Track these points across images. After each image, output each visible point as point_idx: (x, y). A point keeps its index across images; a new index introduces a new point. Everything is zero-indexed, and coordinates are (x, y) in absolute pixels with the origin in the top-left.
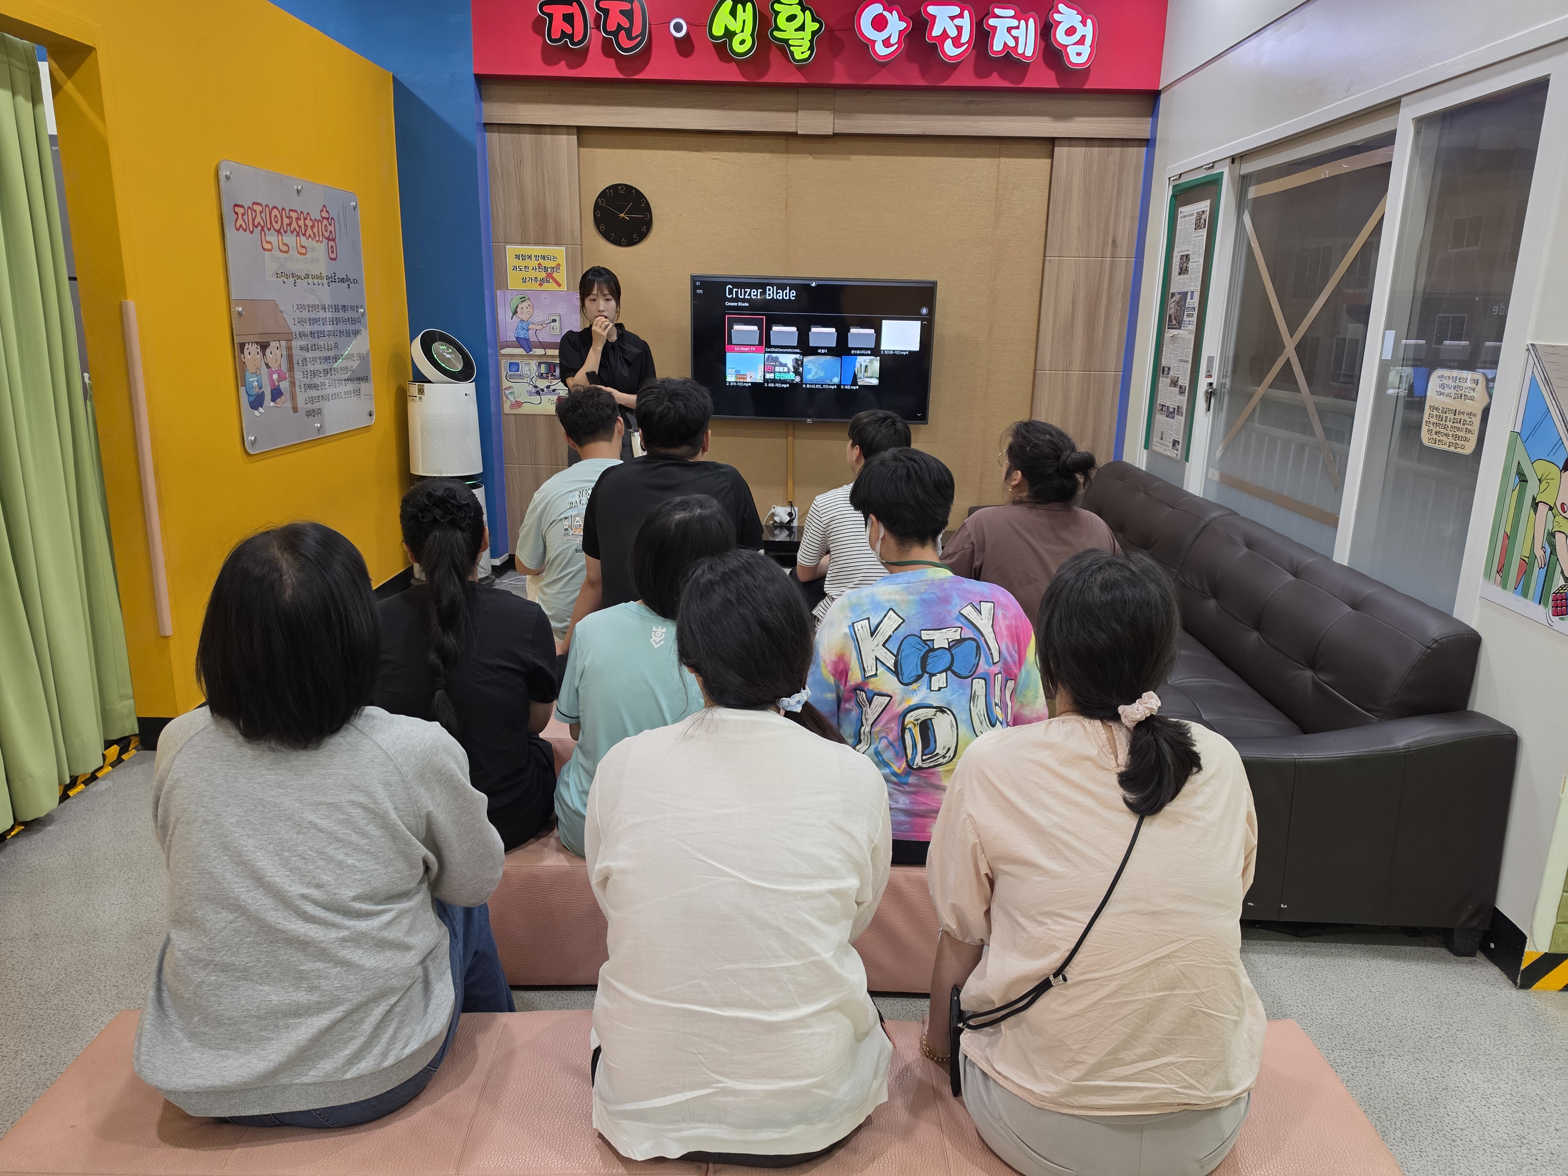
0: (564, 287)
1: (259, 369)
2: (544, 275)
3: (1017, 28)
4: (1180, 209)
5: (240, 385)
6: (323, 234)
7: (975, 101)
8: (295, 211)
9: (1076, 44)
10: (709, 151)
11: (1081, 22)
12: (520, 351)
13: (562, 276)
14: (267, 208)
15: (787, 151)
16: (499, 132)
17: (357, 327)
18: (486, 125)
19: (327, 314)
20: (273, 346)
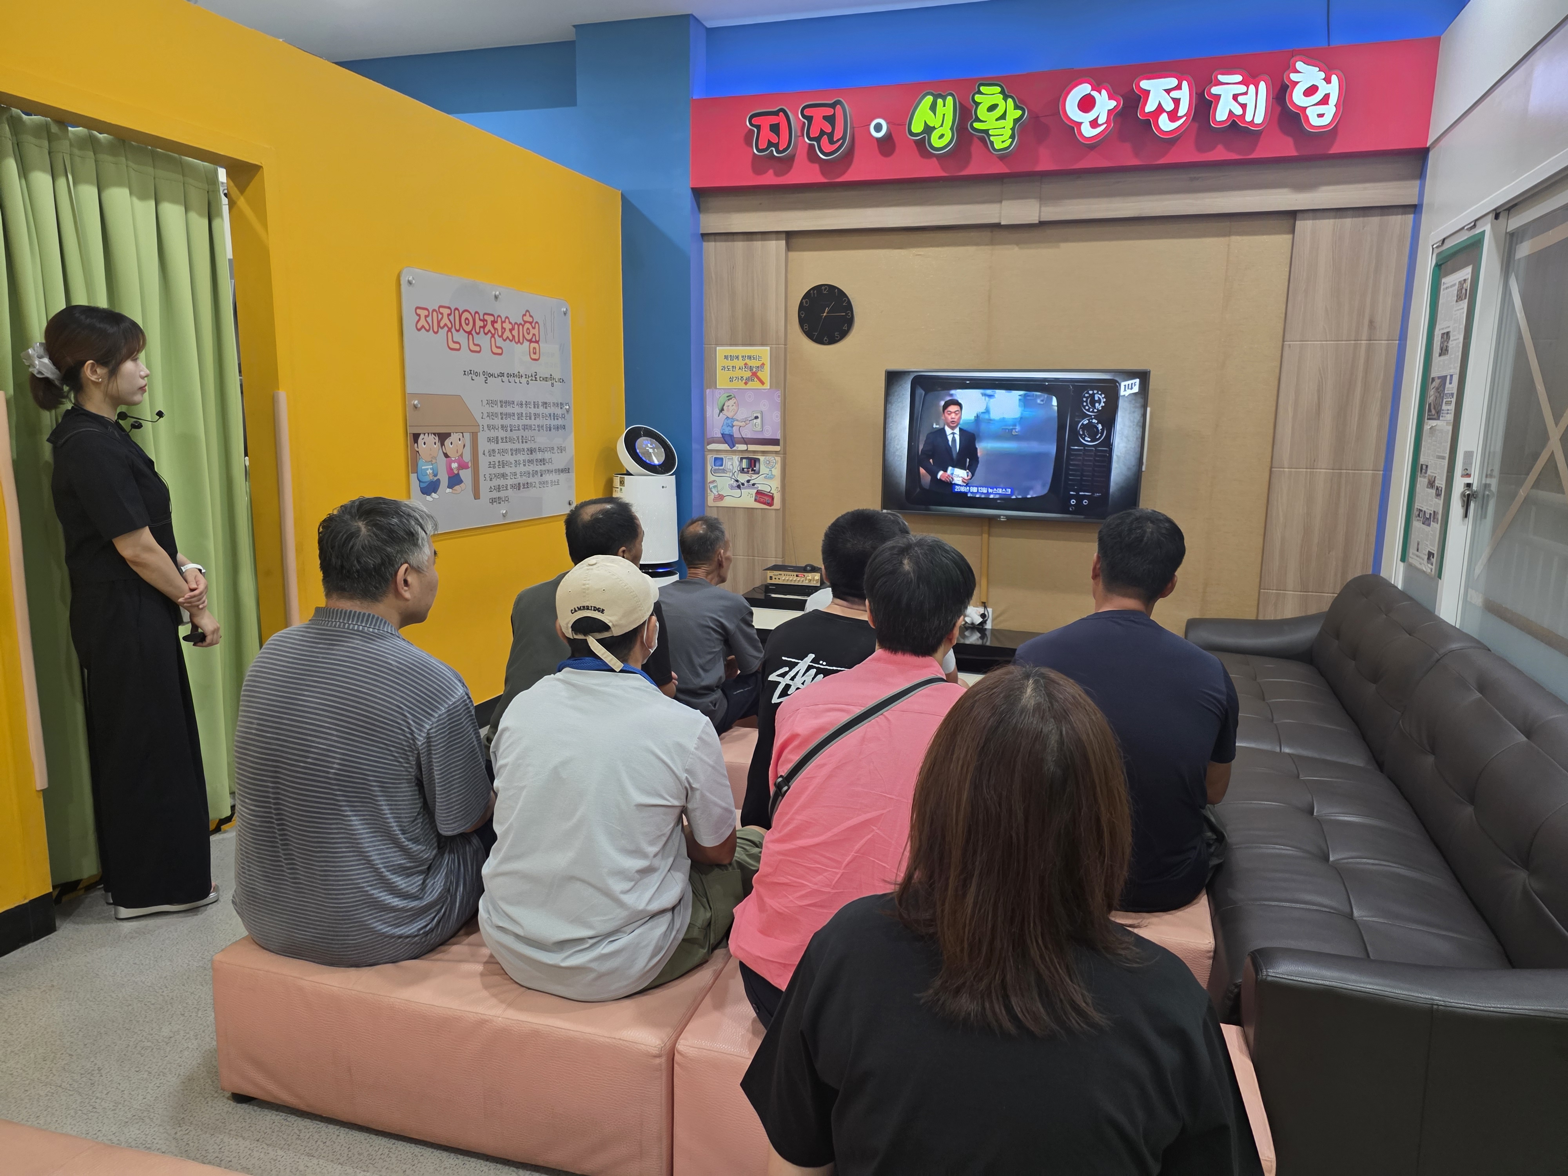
0: (767, 386)
1: (435, 458)
2: (749, 374)
3: (1246, 93)
4: (1442, 281)
5: (410, 469)
6: (524, 336)
7: (1200, 178)
8: (493, 315)
9: (1317, 104)
10: (911, 247)
11: (1324, 79)
12: (725, 447)
13: (765, 375)
14: (457, 312)
15: (992, 243)
16: (715, 241)
17: (560, 422)
18: (703, 235)
19: (524, 410)
20: (454, 437)
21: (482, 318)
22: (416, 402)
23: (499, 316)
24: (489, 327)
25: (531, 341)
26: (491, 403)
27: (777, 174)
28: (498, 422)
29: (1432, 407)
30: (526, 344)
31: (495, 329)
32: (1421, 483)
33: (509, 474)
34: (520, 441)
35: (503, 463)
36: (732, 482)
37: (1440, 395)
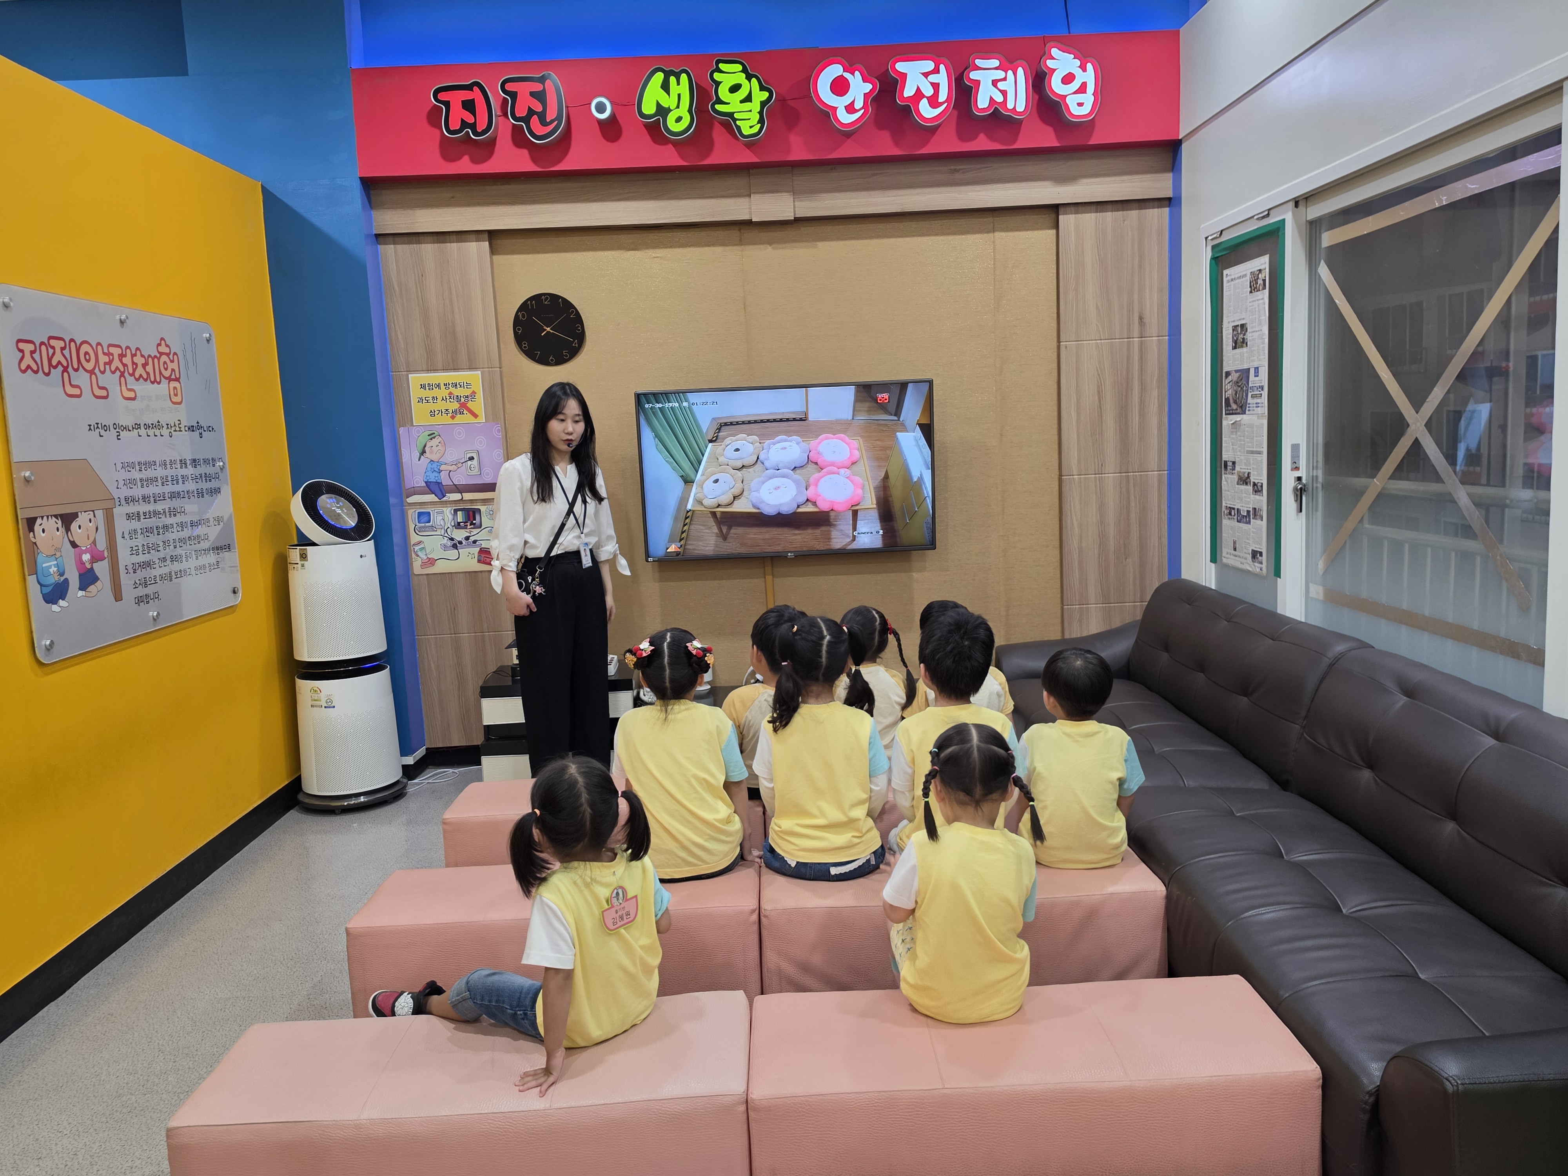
0: (482, 419)
1: (59, 550)
2: (456, 405)
3: (1005, 79)
4: (1225, 272)
5: (27, 573)
6: (161, 373)
7: (961, 169)
8: (119, 346)
9: (1075, 93)
10: (647, 249)
11: (1079, 67)
12: (431, 498)
13: (478, 405)
14: (72, 344)
15: (741, 243)
16: (394, 244)
17: (214, 484)
18: (377, 236)
19: (169, 472)
20: (83, 518)
21: (106, 351)
22: (27, 474)
23: (128, 347)
24: (116, 363)
25: (170, 379)
26: (128, 466)
27: (475, 161)
28: (137, 491)
29: (1231, 401)
30: (164, 382)
31: (125, 365)
32: (1228, 481)
33: (157, 561)
34: (168, 514)
35: (148, 547)
36: (445, 541)
37: (1242, 388)
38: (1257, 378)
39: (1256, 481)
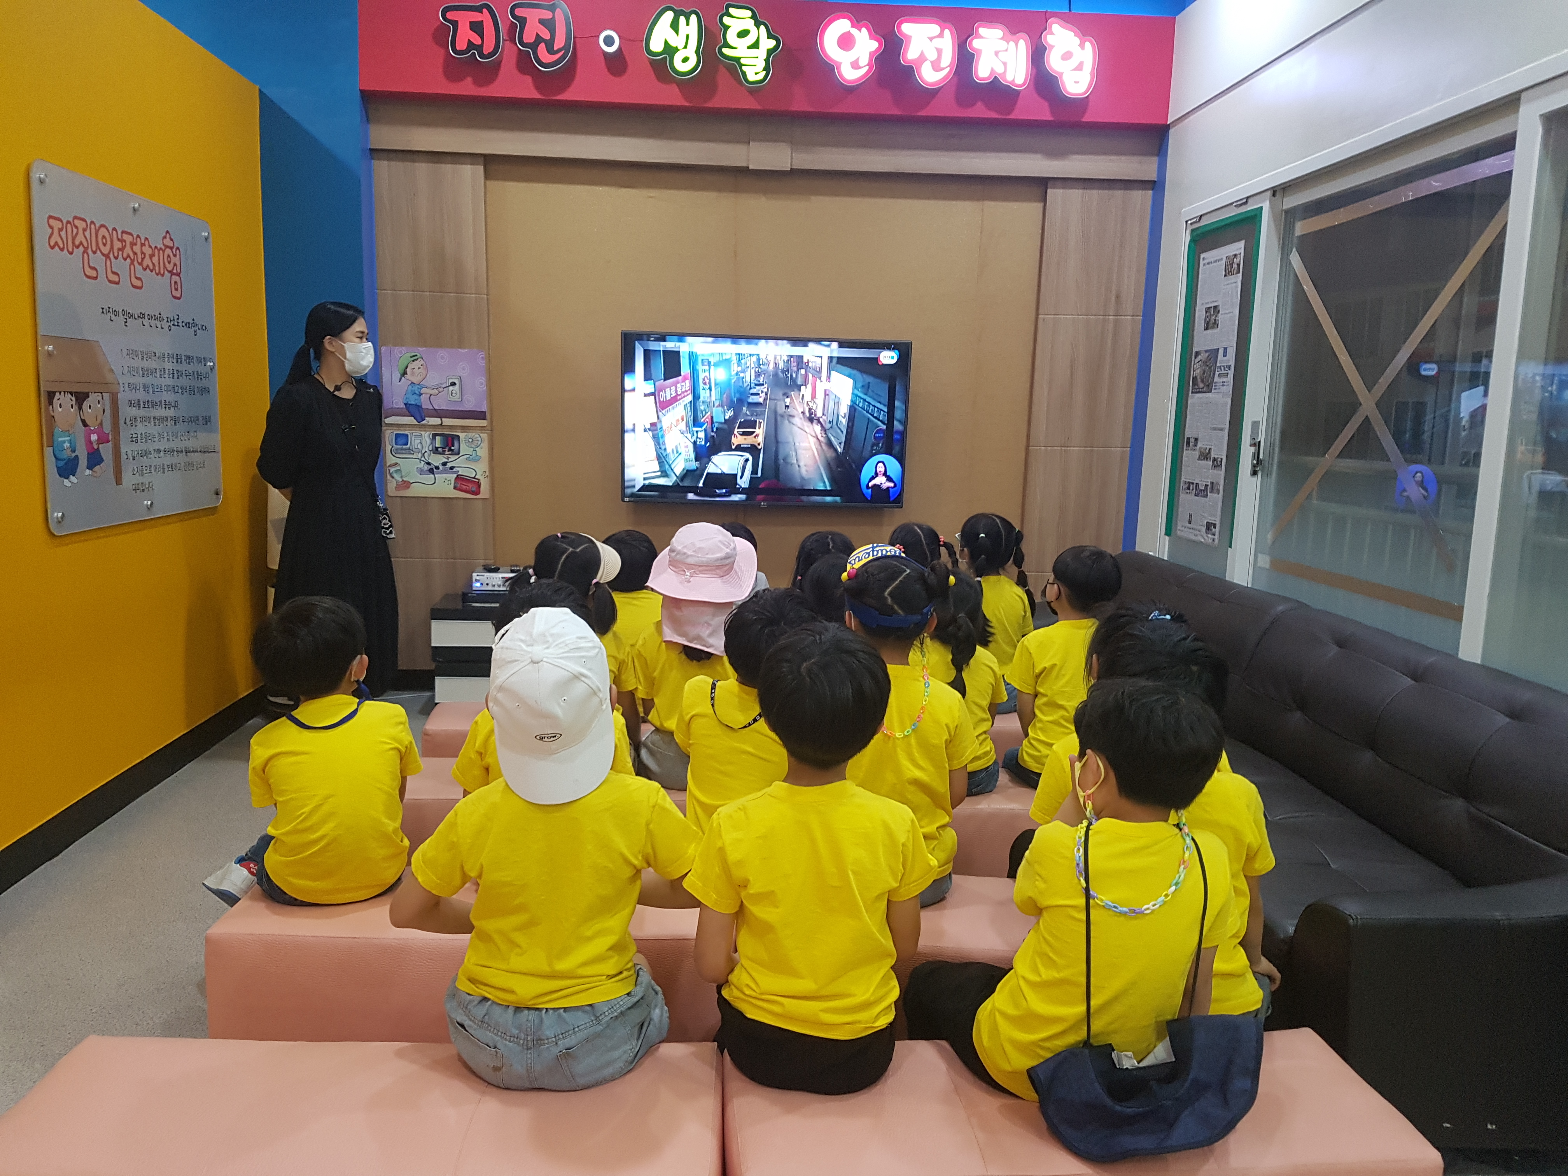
1: (72, 426)
3: (1006, 51)
4: (1202, 256)
5: (45, 445)
6: (165, 267)
7: (956, 135)
8: (131, 234)
9: (1075, 70)
10: (645, 187)
11: (1078, 45)
12: (410, 420)
14: (92, 226)
15: (735, 190)
16: (388, 160)
17: (204, 384)
18: (372, 151)
19: (166, 365)
20: (93, 399)
21: (120, 237)
22: (51, 348)
23: (138, 236)
24: (128, 250)
25: (172, 273)
26: (131, 353)
27: (478, 83)
28: (139, 380)
29: (1199, 380)
30: (167, 275)
31: (135, 254)
32: (1189, 456)
33: (153, 452)
34: (164, 406)
35: (146, 437)
36: (422, 465)
37: (1210, 368)
38: (1225, 358)
39: (1216, 457)
